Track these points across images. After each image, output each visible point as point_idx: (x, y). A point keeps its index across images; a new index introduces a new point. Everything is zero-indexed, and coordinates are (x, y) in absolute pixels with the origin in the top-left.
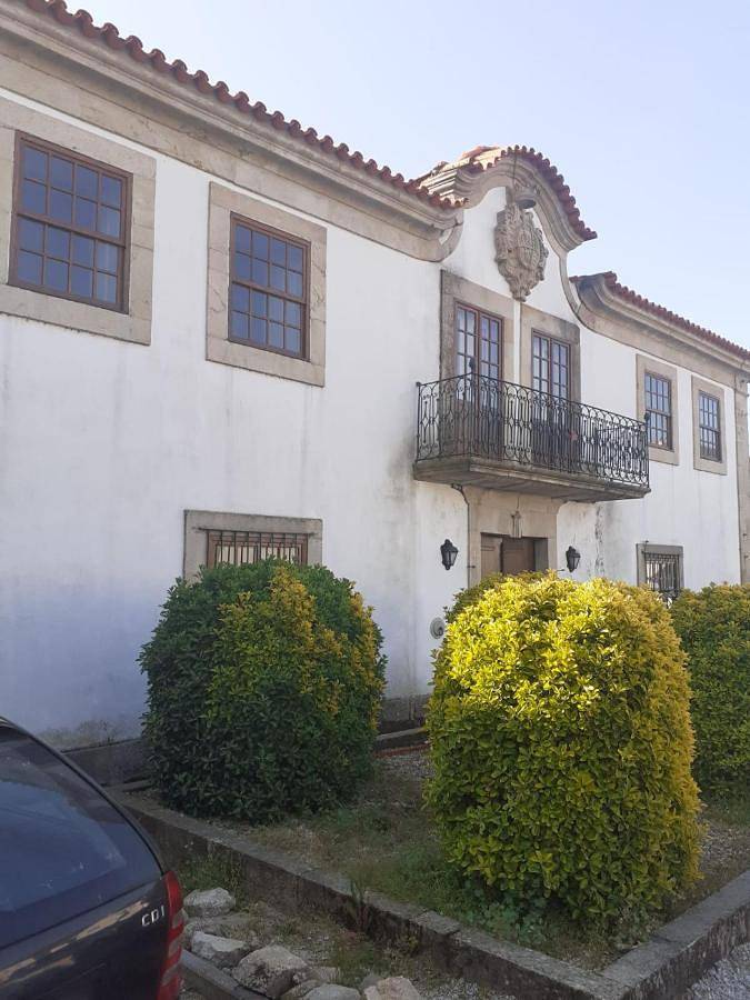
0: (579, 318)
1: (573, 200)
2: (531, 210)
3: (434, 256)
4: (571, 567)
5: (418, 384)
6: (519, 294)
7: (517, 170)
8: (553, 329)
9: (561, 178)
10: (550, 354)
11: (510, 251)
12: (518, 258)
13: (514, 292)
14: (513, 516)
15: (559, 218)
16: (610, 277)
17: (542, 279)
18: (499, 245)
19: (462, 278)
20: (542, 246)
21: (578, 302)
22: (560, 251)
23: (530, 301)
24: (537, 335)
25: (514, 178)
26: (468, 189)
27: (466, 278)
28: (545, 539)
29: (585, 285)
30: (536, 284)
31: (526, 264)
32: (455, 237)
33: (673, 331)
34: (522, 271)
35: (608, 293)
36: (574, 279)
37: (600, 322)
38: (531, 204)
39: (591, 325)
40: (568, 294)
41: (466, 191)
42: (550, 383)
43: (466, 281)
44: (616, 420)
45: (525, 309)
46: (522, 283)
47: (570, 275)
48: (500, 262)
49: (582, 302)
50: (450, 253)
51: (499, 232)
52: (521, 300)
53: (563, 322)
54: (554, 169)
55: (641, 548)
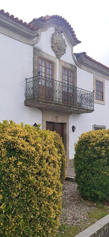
0: (77, 65)
1: (74, 32)
2: (62, 34)
3: (32, 44)
4: (73, 131)
5: (26, 79)
6: (58, 57)
7: (58, 23)
8: (69, 67)
9: (70, 26)
10: (68, 74)
11: (55, 44)
12: (57, 46)
13: (57, 56)
14: (56, 117)
15: (71, 37)
16: (84, 53)
17: (65, 53)
18: (52, 42)
19: (41, 51)
20: (65, 44)
21: (76, 60)
22: (71, 46)
23: (61, 58)
24: (64, 68)
25: (57, 25)
26: (42, 26)
27: (42, 50)
28: (66, 123)
29: (78, 55)
30: (64, 54)
31: (60, 48)
32: (38, 39)
33: (103, 70)
34: (59, 50)
35: (84, 58)
36: (75, 54)
37: (83, 66)
38: (62, 32)
39: (80, 67)
40: (73, 58)
41: (42, 27)
42: (68, 81)
43: (42, 51)
44: (86, 92)
45: (60, 61)
46: (59, 53)
47: (74, 53)
48: (52, 47)
49: (78, 60)
50: (37, 43)
51: (52, 39)
52: (59, 58)
53: (72, 65)
54: (68, 23)
55: (94, 126)
